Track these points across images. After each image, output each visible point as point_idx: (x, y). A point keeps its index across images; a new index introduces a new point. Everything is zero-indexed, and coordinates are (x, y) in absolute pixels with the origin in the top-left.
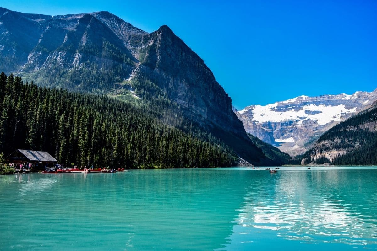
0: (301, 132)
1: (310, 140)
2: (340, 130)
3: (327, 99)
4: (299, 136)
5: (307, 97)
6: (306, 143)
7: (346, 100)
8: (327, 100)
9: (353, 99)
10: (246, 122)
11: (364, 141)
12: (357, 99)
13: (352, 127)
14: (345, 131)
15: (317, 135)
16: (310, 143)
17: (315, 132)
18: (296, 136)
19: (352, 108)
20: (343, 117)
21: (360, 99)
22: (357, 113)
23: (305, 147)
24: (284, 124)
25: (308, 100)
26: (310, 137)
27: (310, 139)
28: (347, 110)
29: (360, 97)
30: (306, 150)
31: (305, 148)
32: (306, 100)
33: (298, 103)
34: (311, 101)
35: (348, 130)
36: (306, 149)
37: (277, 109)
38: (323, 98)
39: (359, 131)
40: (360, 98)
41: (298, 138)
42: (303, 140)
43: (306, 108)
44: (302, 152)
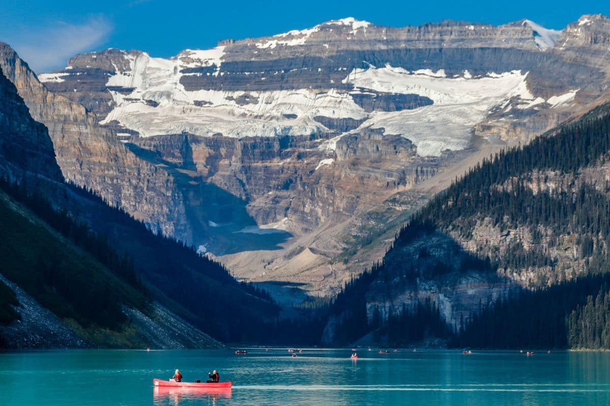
0: (330, 188)
1: (370, 229)
2: (500, 188)
3: (453, 41)
4: (319, 211)
5: (365, 24)
6: (353, 240)
7: (536, 53)
8: (454, 45)
9: (567, 49)
10: (74, 129)
11: (598, 241)
12: (582, 50)
13: (551, 174)
14: (523, 192)
15: (404, 207)
16: (368, 242)
17: (396, 191)
18: (307, 209)
19: (560, 89)
20: (519, 129)
21: (596, 53)
22: (580, 111)
23: (346, 262)
24: (254, 146)
25: (369, 42)
26: (370, 216)
27: (372, 222)
28: (540, 100)
29: (595, 41)
30: (347, 273)
31: (344, 267)
32: (361, 42)
33: (323, 50)
34: (383, 47)
35: (534, 187)
36: (347, 269)
37: (225, 77)
38: (438, 37)
39: (582, 192)
40: (597, 46)
41: (317, 218)
42: (340, 227)
43: (358, 77)
44: (332, 282)
